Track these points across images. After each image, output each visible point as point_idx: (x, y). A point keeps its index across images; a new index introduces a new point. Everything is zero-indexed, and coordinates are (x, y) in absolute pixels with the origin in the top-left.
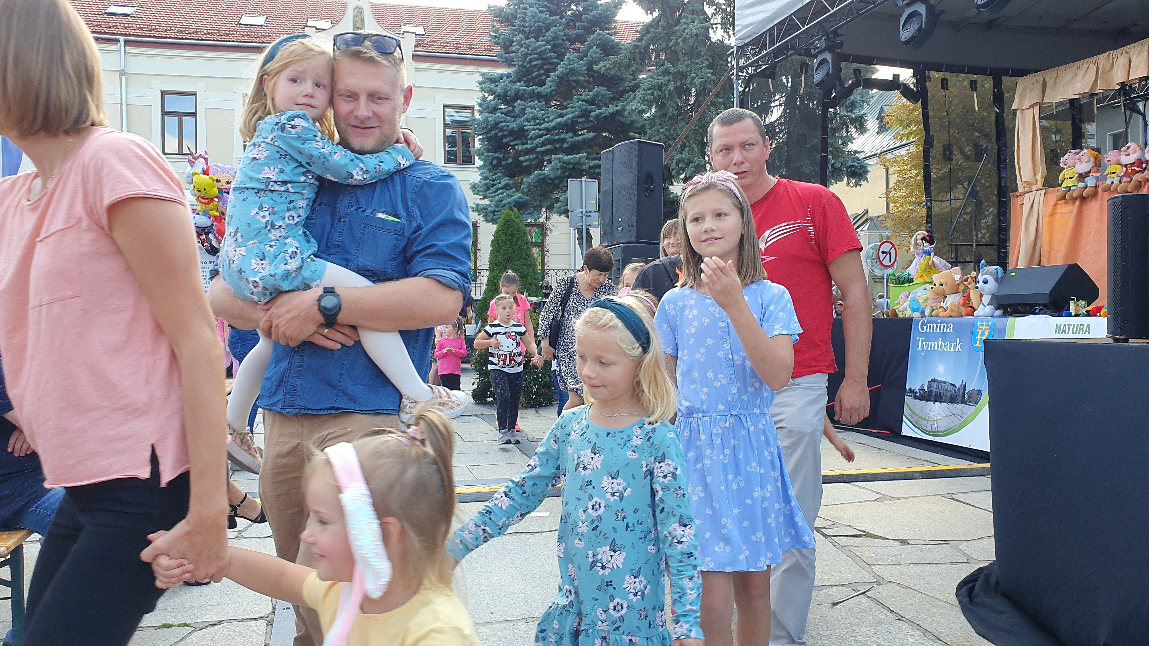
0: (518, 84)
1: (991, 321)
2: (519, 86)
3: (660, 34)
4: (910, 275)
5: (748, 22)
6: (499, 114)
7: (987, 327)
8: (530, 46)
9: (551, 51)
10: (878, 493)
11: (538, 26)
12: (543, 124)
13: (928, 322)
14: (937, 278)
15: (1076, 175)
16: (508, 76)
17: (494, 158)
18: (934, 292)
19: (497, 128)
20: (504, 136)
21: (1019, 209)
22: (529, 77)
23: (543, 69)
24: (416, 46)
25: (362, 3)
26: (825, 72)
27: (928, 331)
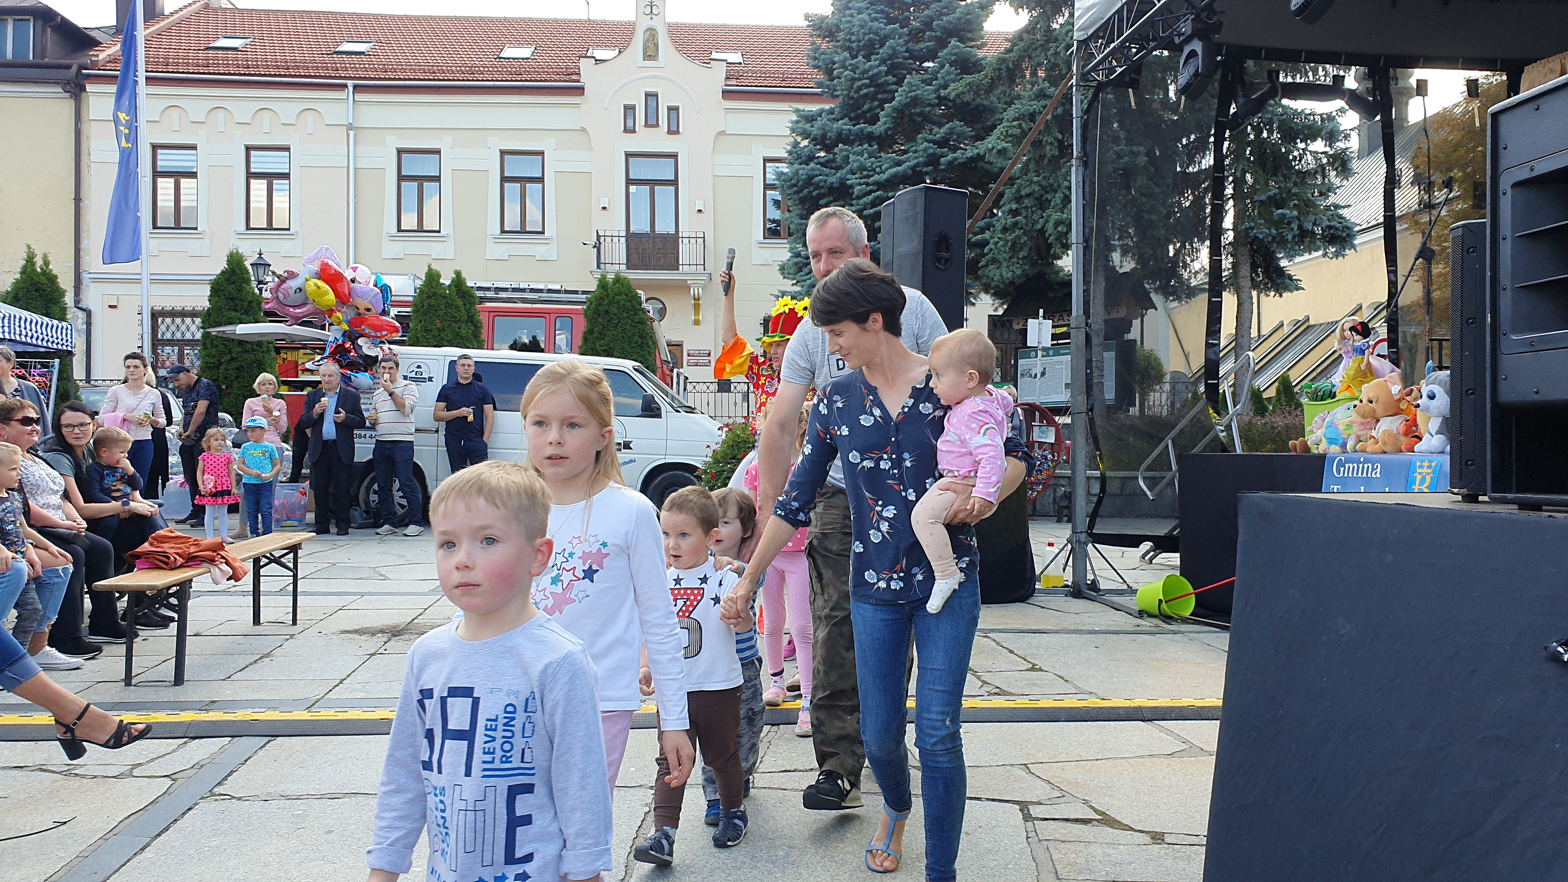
0: (840, 122)
1: (1436, 460)
2: (844, 125)
3: (1038, 41)
4: (1333, 386)
6: (812, 165)
7: (1429, 471)
8: (858, 68)
9: (887, 73)
11: (870, 40)
12: (873, 176)
13: (1347, 461)
14: (1365, 390)
16: (831, 112)
18: (1359, 413)
19: (812, 184)
22: (859, 112)
23: (877, 99)
24: (727, 78)
25: (656, 23)
26: (1192, 71)
27: (1346, 474)
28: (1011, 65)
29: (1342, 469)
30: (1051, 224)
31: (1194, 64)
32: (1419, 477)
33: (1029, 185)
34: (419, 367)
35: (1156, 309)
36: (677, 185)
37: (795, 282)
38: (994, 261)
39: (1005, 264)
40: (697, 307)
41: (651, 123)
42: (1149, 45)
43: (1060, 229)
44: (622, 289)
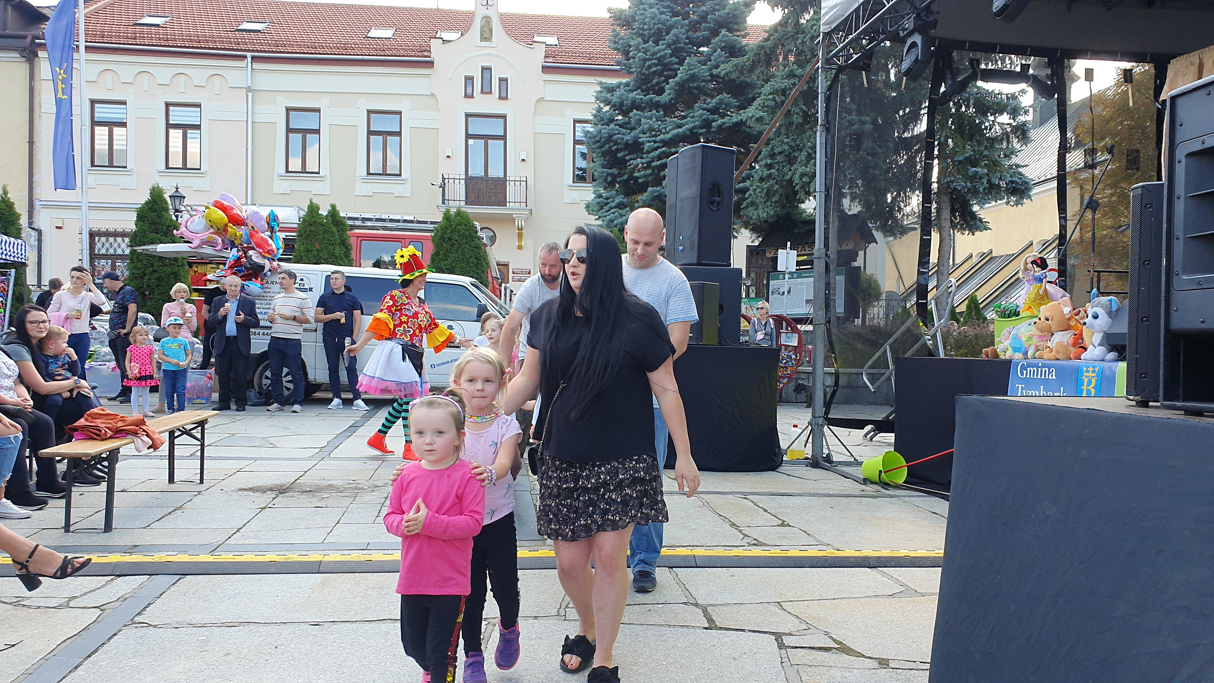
0: (635, 93)
2: (636, 95)
4: (1018, 307)
5: (833, 4)
6: (612, 126)
8: (649, 51)
9: (672, 55)
10: (903, 585)
11: (658, 29)
12: (659, 135)
13: (1029, 365)
14: (1043, 310)
16: (627, 85)
17: (608, 174)
19: (612, 141)
20: (618, 151)
22: (649, 85)
23: (663, 76)
24: (546, 57)
25: (491, 12)
26: (913, 58)
27: (1028, 376)
28: (768, 50)
29: (1025, 372)
30: (797, 175)
31: (915, 52)
32: (1086, 380)
33: (781, 145)
34: (302, 280)
35: (877, 243)
36: (506, 139)
37: (597, 217)
38: (753, 204)
39: (761, 207)
40: (520, 236)
41: (486, 91)
42: (879, 37)
43: (804, 179)
44: (463, 221)
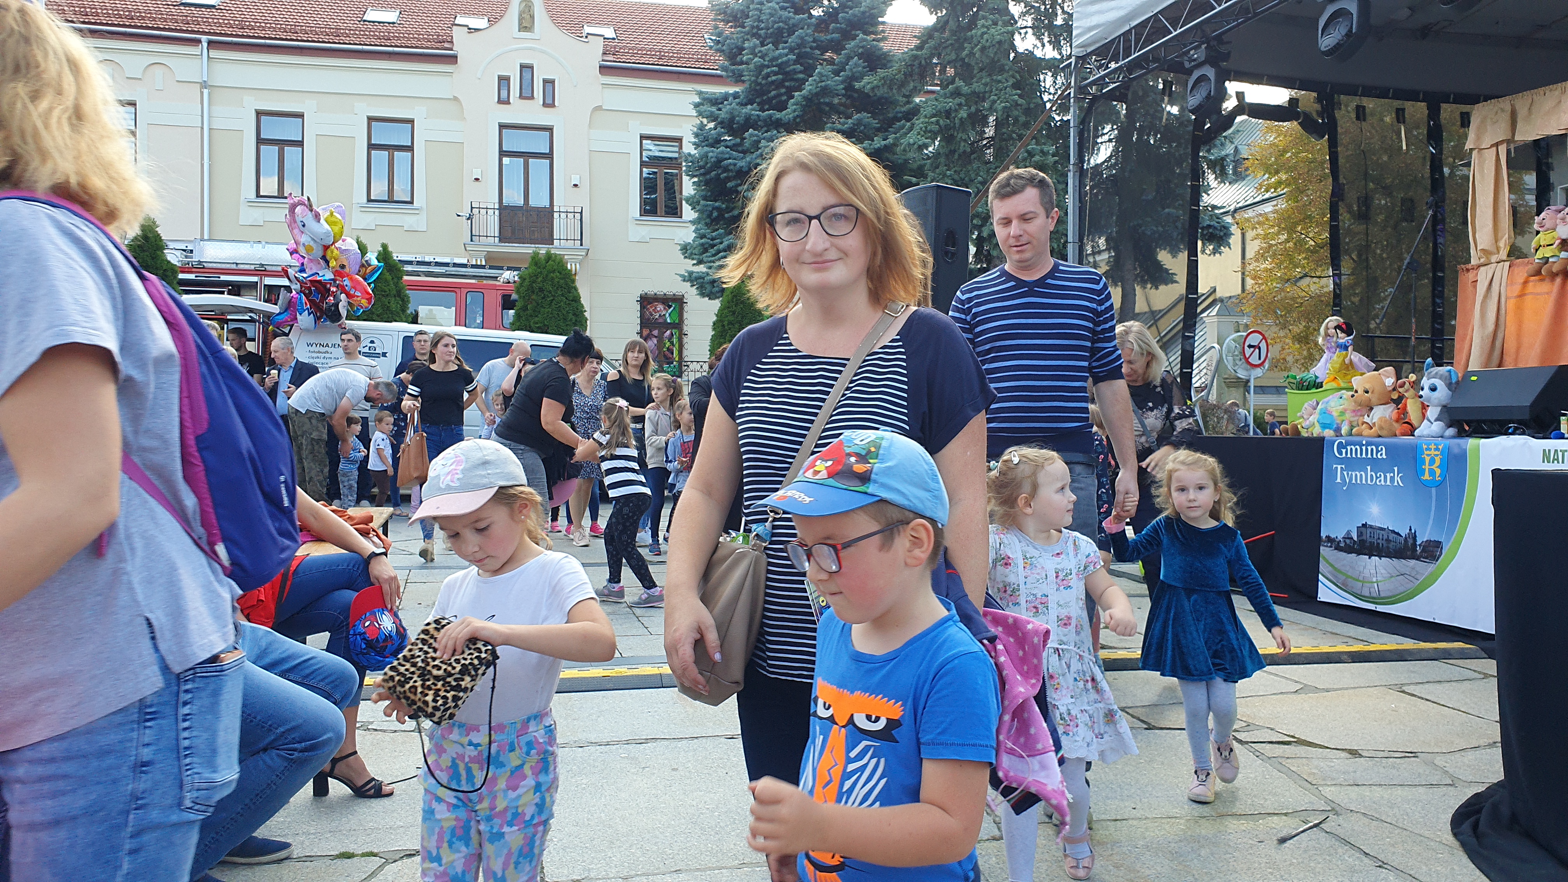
0: (749, 107)
1: (1442, 444)
2: (751, 110)
3: (948, 40)
4: (1317, 377)
5: (1093, 24)
6: (722, 149)
7: (1437, 453)
8: (766, 54)
9: (796, 62)
10: (1297, 682)
11: (779, 27)
13: (1348, 443)
14: (1357, 382)
15: (1558, 242)
16: (736, 96)
17: (714, 208)
18: (1355, 402)
19: (720, 167)
20: (728, 179)
21: (1470, 288)
22: (765, 98)
23: (784, 87)
24: (604, 54)
26: (1204, 94)
27: (1349, 455)
28: (923, 62)
29: (1344, 451)
31: (1205, 87)
32: (1427, 459)
36: (552, 158)
41: (527, 95)
44: (555, 267)
